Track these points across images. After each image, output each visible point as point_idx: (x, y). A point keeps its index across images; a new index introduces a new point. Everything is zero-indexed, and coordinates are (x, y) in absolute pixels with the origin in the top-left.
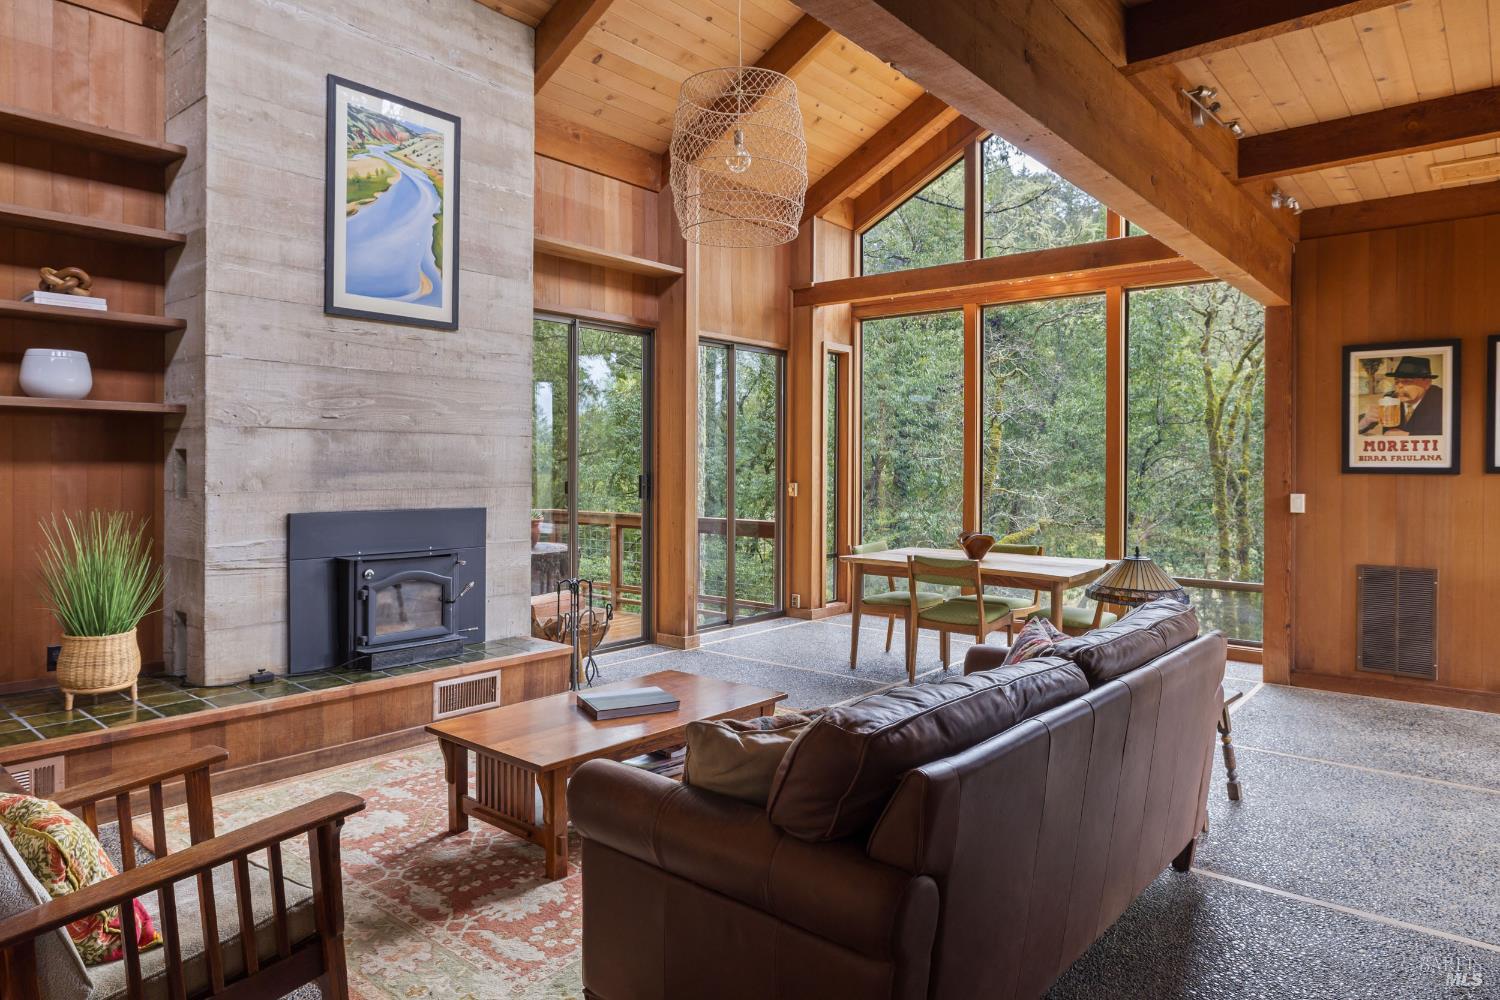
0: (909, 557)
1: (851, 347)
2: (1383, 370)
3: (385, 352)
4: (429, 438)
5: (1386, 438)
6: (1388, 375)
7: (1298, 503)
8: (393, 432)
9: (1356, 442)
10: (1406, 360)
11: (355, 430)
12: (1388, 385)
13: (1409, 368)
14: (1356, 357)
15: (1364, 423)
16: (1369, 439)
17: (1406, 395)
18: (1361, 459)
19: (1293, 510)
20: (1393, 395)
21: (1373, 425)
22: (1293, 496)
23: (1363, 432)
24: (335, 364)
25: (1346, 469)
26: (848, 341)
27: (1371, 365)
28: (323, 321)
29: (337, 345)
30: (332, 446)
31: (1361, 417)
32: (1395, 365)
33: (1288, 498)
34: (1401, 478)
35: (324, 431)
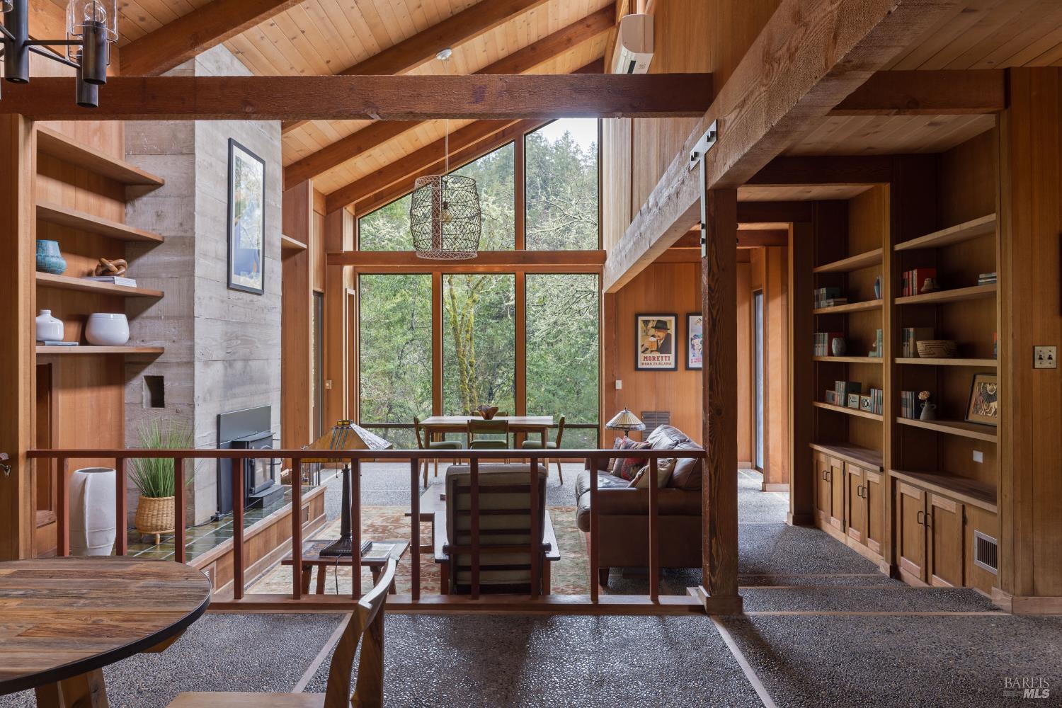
1: (354, 291)
2: (650, 325)
3: (243, 310)
4: (255, 362)
5: (652, 355)
6: (653, 327)
7: (619, 385)
8: (245, 360)
9: (641, 356)
10: (659, 321)
11: (235, 360)
12: (652, 331)
13: (660, 325)
14: (641, 319)
15: (644, 349)
16: (646, 355)
17: (659, 337)
18: (643, 364)
19: (617, 388)
20: (653, 336)
21: (647, 349)
22: (617, 381)
23: (642, 352)
24: (230, 319)
25: (637, 369)
26: (352, 287)
27: (646, 323)
28: (225, 292)
29: (231, 307)
30: (229, 369)
31: (643, 345)
32: (655, 323)
33: (615, 382)
34: (657, 372)
35: (227, 361)
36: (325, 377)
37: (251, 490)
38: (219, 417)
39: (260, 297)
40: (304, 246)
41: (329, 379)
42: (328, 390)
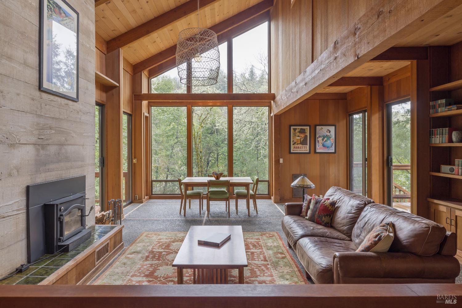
0: (208, 181)
1: (148, 115)
2: (297, 131)
3: (58, 109)
4: (70, 147)
5: (298, 146)
6: (298, 132)
7: (281, 161)
8: (60, 145)
9: (292, 146)
10: (301, 129)
11: (49, 144)
12: (298, 134)
13: (302, 131)
14: (292, 127)
15: (294, 143)
16: (295, 146)
17: (301, 137)
18: (293, 150)
19: (280, 162)
20: (298, 136)
21: (295, 143)
22: (280, 159)
23: (293, 144)
24: (42, 114)
25: (290, 153)
27: (295, 130)
28: (38, 93)
29: (43, 105)
30: (41, 152)
31: (293, 141)
32: (299, 130)
33: (279, 159)
34: (300, 155)
35: (39, 145)
36: (133, 157)
37: (60, 239)
38: (28, 188)
39: (75, 103)
40: (118, 85)
41: (135, 158)
42: (135, 164)
